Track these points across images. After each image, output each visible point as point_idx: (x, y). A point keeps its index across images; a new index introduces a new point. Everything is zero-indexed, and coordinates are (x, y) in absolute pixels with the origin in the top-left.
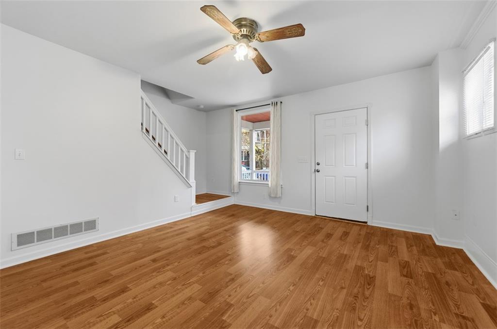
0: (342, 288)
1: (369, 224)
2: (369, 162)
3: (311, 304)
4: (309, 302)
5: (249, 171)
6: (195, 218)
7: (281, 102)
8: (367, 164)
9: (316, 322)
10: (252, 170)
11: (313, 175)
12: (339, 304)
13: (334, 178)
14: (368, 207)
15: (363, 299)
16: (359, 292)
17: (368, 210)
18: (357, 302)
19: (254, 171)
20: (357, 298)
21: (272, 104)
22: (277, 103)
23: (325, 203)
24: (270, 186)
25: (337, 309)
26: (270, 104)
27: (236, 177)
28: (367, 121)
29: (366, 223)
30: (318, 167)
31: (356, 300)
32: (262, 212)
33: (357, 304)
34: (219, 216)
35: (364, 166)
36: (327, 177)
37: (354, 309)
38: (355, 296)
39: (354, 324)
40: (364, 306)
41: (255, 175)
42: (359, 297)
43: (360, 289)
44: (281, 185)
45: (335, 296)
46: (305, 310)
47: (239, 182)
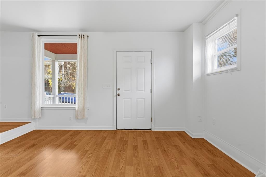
1: (152, 130)
2: (153, 89)
5: (51, 96)
7: (88, 36)
8: (151, 90)
10: (54, 94)
11: (115, 98)
13: (130, 100)
14: (152, 118)
17: (152, 121)
19: (57, 96)
21: (79, 36)
22: (84, 36)
23: (124, 119)
24: (77, 109)
26: (77, 36)
27: (38, 102)
28: (151, 61)
29: (150, 129)
30: (118, 92)
32: (69, 134)
34: (12, 151)
35: (150, 91)
36: (125, 100)
41: (57, 100)
44: (88, 108)
47: (42, 107)
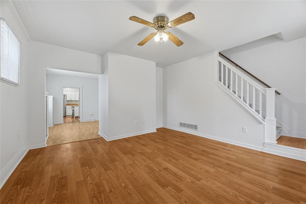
0: (111, 191)
3: (114, 173)
4: (116, 174)
6: (261, 154)
9: (106, 171)
12: (104, 182)
15: (95, 194)
16: (100, 197)
18: (97, 190)
20: (99, 192)
25: (103, 180)
31: (99, 191)
33: (96, 189)
37: (96, 186)
38: (100, 192)
39: (93, 180)
40: (93, 191)
42: (97, 193)
43: (101, 200)
45: (110, 184)
46: (113, 170)
